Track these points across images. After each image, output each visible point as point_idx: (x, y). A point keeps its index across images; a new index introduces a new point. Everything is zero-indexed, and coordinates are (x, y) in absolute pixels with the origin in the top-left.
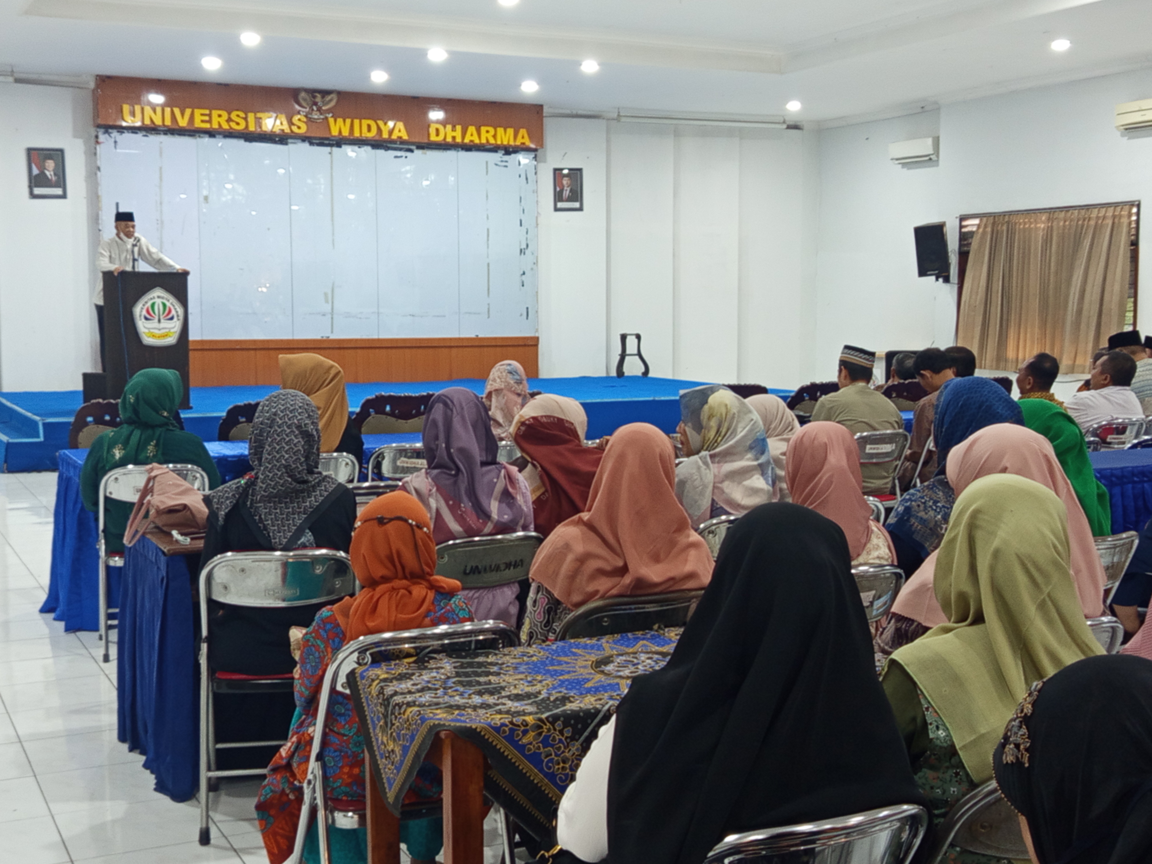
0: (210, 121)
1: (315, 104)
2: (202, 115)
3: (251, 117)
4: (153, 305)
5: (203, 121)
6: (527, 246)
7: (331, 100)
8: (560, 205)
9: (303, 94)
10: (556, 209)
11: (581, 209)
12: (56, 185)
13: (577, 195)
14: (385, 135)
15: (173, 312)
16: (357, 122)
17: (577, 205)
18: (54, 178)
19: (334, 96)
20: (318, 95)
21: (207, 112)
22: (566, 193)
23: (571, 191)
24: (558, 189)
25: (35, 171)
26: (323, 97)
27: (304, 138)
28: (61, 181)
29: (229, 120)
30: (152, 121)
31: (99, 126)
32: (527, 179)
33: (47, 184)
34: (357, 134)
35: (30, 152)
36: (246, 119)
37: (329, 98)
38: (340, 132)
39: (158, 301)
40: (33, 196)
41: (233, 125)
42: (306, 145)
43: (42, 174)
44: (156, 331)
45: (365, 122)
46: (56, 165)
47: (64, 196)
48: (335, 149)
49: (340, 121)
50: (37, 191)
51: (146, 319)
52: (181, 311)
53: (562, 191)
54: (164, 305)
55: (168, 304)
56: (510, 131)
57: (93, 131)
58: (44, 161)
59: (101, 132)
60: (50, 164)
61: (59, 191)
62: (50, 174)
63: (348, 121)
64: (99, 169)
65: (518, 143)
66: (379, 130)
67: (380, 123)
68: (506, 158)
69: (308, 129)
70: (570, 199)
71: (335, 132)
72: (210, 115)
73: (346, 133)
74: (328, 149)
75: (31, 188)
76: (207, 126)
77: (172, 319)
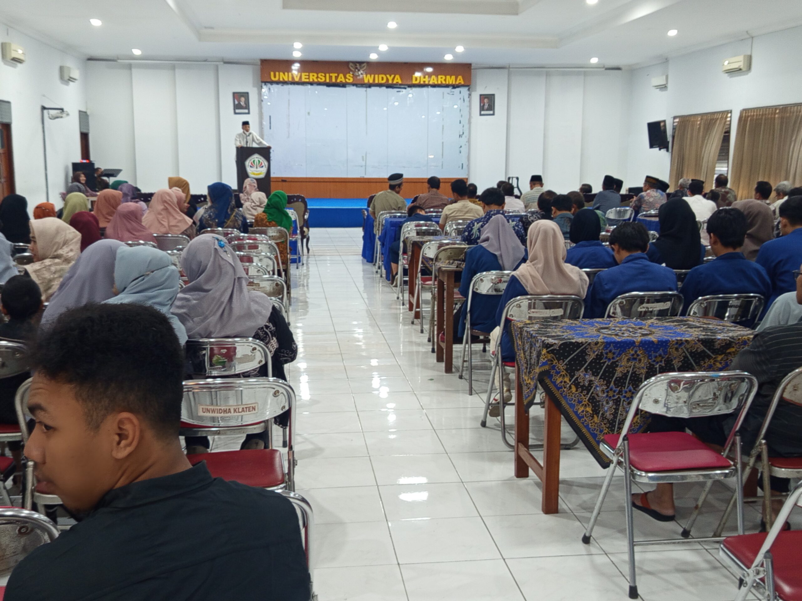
0: (309, 78)
1: (357, 68)
2: (306, 75)
3: (327, 75)
4: (254, 161)
5: (306, 78)
6: (463, 133)
7: (364, 66)
8: (483, 112)
9: (351, 64)
10: (481, 115)
11: (493, 114)
12: (245, 108)
13: (491, 107)
14: (390, 82)
15: (263, 164)
16: (376, 76)
17: (491, 112)
18: (244, 105)
19: (365, 64)
20: (358, 65)
21: (307, 74)
22: (486, 106)
23: (489, 105)
24: (482, 105)
25: (236, 102)
26: (360, 65)
27: (353, 85)
28: (247, 107)
29: (317, 77)
30: (283, 79)
31: (262, 82)
32: (464, 100)
33: (242, 107)
34: (376, 82)
35: (234, 93)
36: (325, 77)
37: (363, 65)
38: (369, 81)
39: (256, 160)
40: (235, 113)
41: (319, 80)
42: (354, 88)
43: (239, 103)
44: (256, 172)
45: (381, 76)
46: (245, 99)
47: (249, 113)
48: (368, 89)
49: (369, 76)
50: (237, 111)
51: (251, 167)
52: (266, 163)
53: (484, 105)
54: (259, 161)
55: (261, 161)
56: (453, 77)
57: (260, 83)
58: (240, 98)
59: (263, 84)
60: (243, 99)
61: (246, 111)
62: (242, 103)
63: (373, 76)
64: (262, 101)
65: (457, 83)
66: (387, 80)
67: (388, 76)
68: (454, 90)
69: (354, 80)
70: (487, 110)
71: (366, 81)
72: (309, 76)
73: (371, 81)
74: (365, 89)
75: (234, 110)
76: (307, 80)
77: (263, 167)
